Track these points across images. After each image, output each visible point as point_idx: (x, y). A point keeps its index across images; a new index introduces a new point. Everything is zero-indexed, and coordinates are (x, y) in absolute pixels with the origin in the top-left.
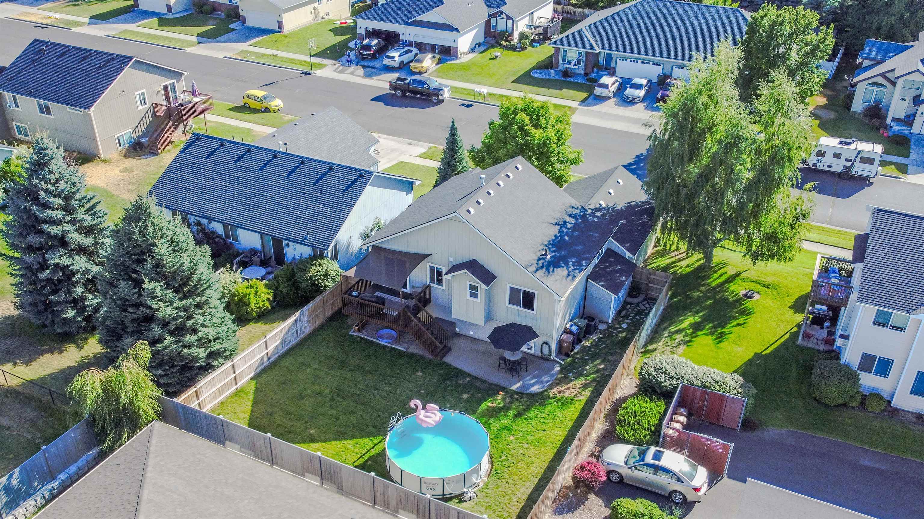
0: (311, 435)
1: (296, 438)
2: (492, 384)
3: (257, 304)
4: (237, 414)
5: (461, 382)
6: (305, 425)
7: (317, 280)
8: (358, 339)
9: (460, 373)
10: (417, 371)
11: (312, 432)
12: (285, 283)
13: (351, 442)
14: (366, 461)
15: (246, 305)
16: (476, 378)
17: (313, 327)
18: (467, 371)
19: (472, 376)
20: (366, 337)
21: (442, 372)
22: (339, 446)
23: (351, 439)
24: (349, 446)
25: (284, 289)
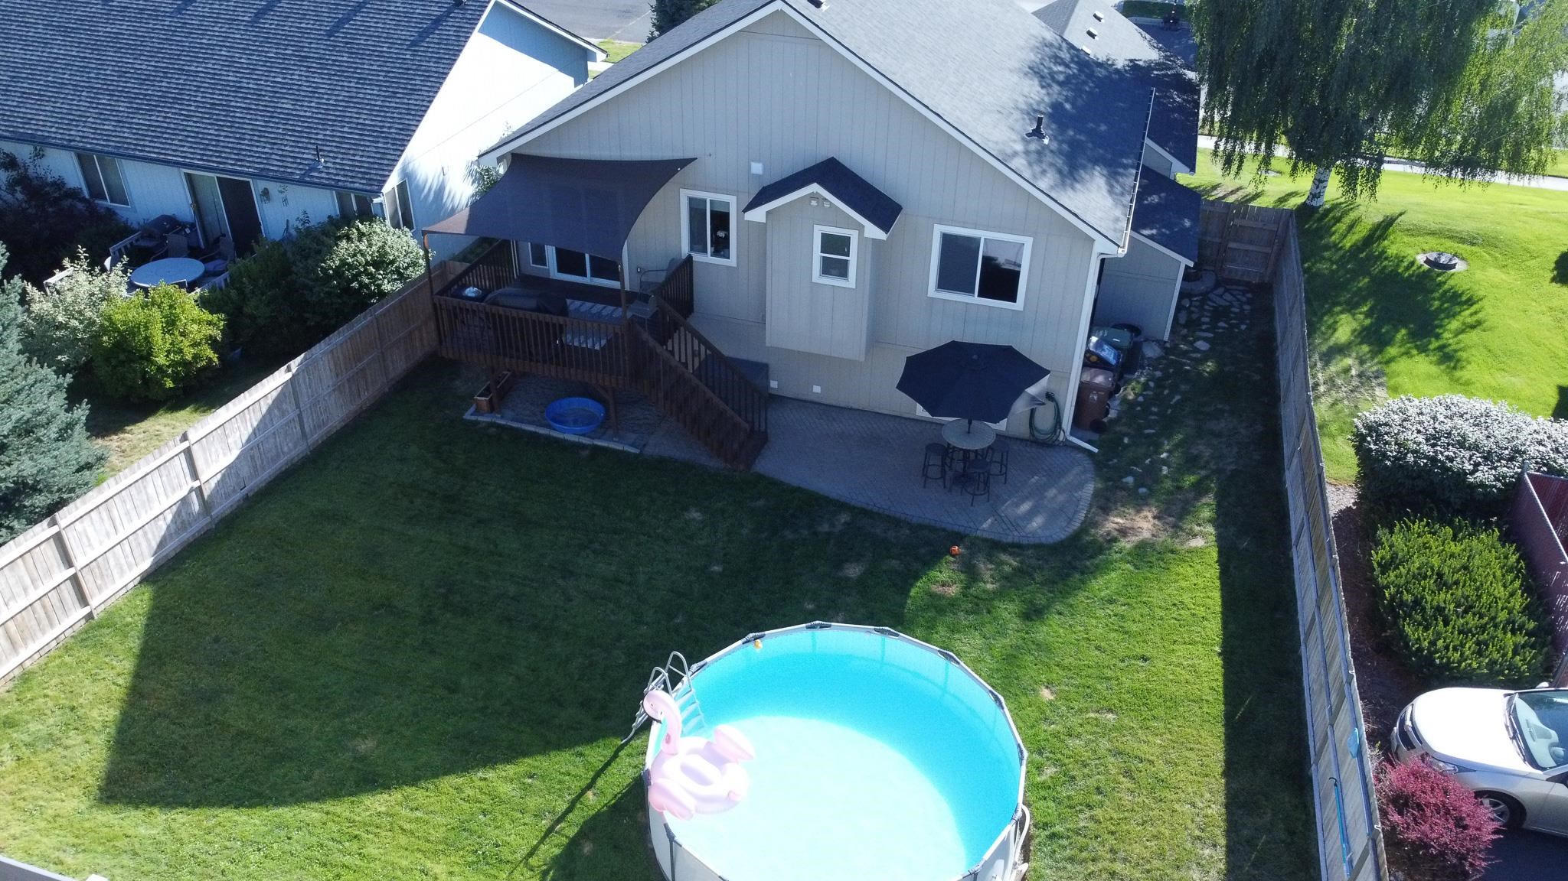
0: (362, 759)
1: (307, 778)
2: (921, 527)
3: (175, 353)
4: (81, 712)
5: (825, 528)
6: (336, 723)
7: (355, 277)
8: (493, 430)
9: (814, 504)
10: (685, 509)
11: (365, 746)
12: (263, 294)
13: (510, 770)
14: (574, 843)
15: (142, 358)
16: (865, 512)
17: (353, 408)
18: (833, 495)
19: (854, 508)
20: (515, 425)
21: (761, 503)
22: (469, 791)
23: (508, 760)
24: (505, 789)
25: (257, 308)
